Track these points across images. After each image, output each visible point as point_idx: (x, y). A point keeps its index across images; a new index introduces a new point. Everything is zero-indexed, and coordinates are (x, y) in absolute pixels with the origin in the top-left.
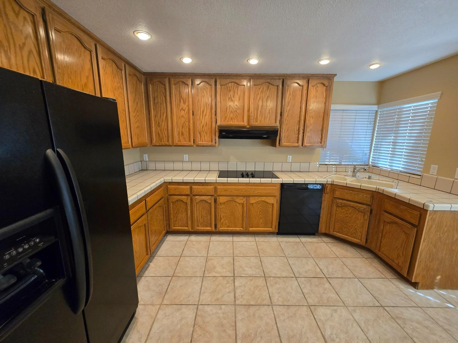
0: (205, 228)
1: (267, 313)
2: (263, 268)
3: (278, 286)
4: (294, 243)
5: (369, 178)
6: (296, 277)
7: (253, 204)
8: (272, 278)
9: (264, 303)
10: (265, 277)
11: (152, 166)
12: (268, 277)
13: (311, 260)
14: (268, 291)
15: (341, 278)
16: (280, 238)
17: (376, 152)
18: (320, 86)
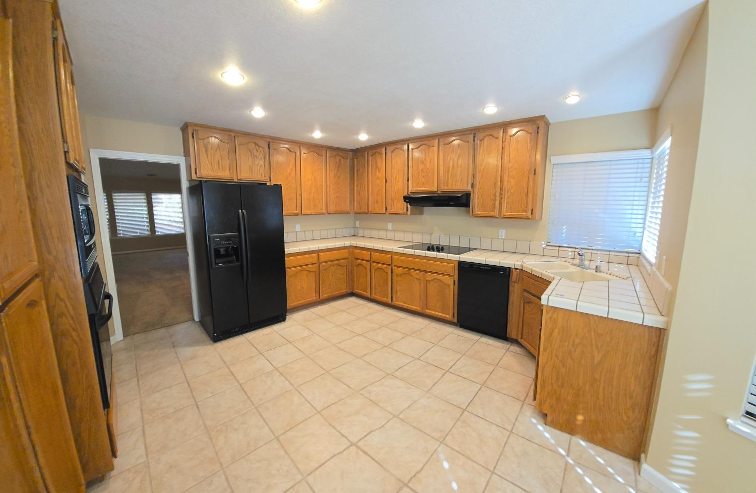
0: (381, 298)
6: (419, 359)
7: (429, 281)
10: (386, 346)
11: (361, 232)
13: (458, 356)
15: (463, 377)
18: (522, 134)
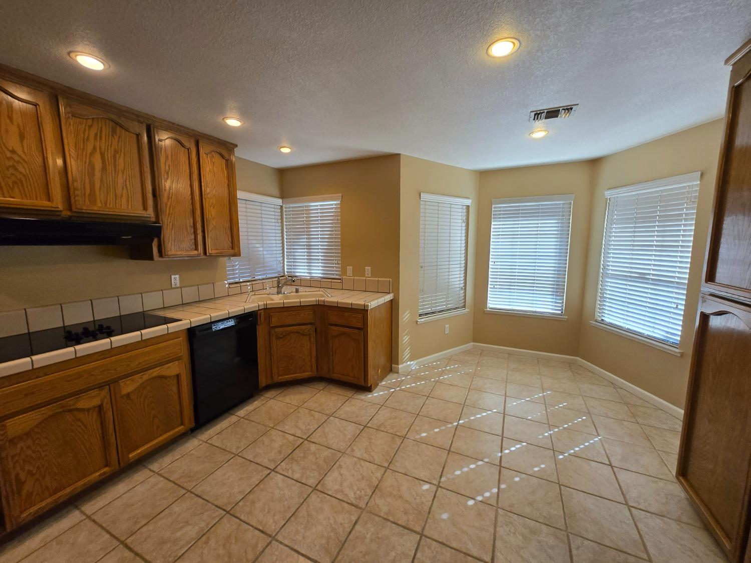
1: (277, 555)
2: (213, 504)
3: (259, 505)
4: (232, 426)
5: (297, 291)
6: (273, 470)
7: (128, 394)
8: (241, 504)
9: (260, 548)
10: (228, 512)
12: (233, 507)
13: (274, 432)
14: (252, 526)
15: (318, 428)
16: (203, 433)
17: (291, 259)
18: (217, 156)
